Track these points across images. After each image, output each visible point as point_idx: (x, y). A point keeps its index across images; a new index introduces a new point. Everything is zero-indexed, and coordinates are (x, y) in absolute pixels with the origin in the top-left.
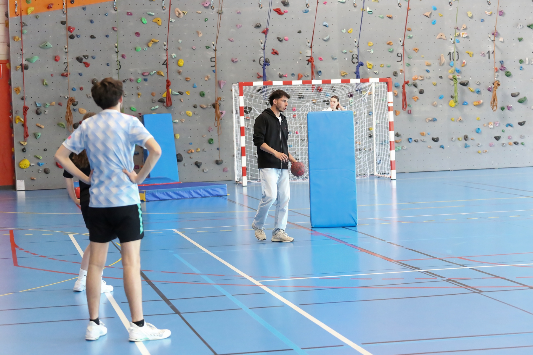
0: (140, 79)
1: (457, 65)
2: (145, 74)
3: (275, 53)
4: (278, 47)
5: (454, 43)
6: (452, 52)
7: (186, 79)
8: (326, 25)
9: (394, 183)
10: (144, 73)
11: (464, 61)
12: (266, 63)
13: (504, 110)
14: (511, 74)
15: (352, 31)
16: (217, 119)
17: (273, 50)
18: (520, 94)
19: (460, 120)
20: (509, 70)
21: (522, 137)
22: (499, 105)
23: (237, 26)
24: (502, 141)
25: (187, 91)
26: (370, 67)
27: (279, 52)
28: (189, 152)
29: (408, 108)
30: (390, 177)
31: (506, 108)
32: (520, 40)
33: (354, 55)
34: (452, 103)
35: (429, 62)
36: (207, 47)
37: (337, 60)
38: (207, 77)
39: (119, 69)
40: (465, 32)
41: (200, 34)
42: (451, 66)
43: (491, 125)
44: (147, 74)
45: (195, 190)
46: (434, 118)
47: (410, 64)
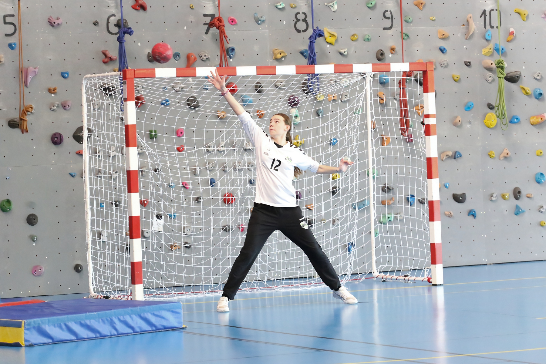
1: (499, 38)
3: (140, 6)
6: (488, 11)
9: (440, 292)
11: (511, 30)
19: (505, 155)
26: (332, 40)
27: (148, 5)
30: (425, 279)
33: (298, 13)
34: (492, 118)
35: (446, 30)
37: (266, 25)
42: (487, 40)
45: (122, 318)
46: (456, 152)
47: (410, 36)
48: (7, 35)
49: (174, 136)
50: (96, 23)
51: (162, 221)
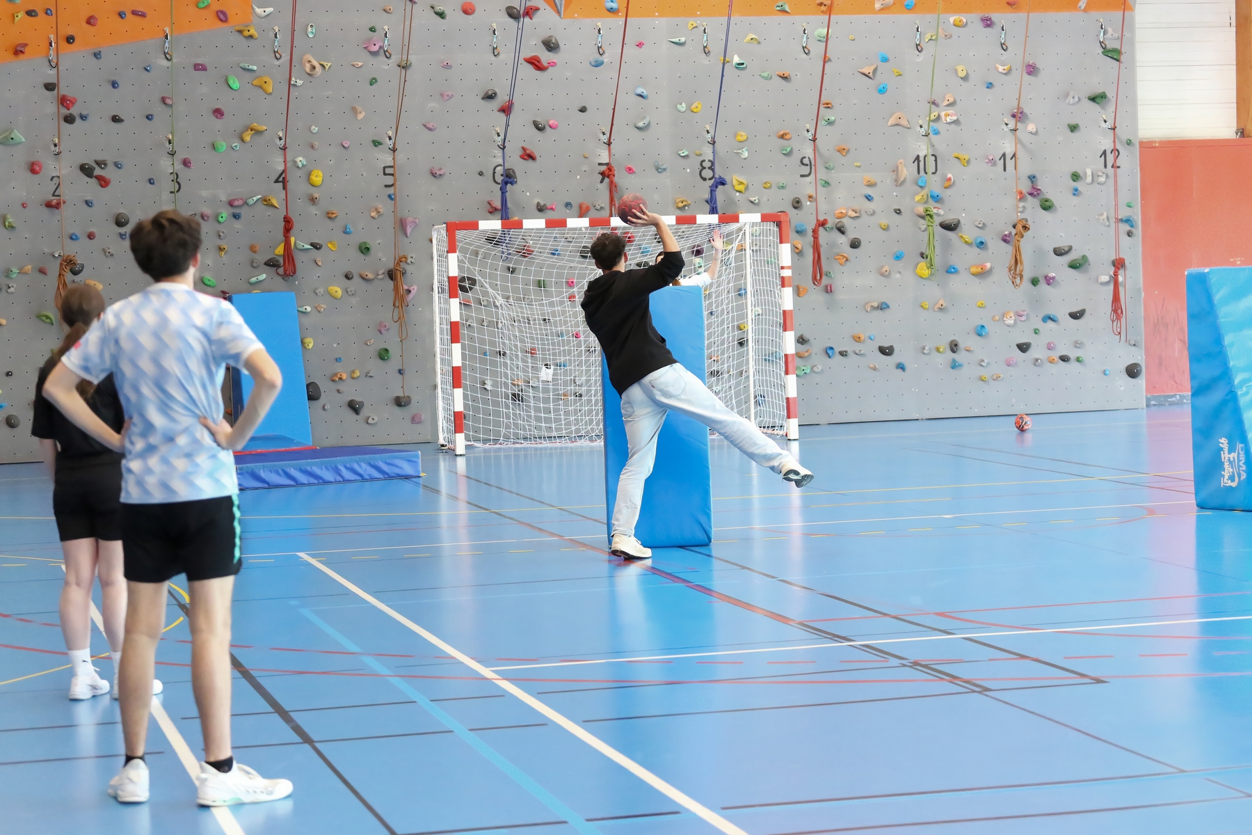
0: (225, 215)
1: (935, 184)
2: (236, 203)
3: (528, 156)
4: (535, 141)
5: (926, 135)
6: (922, 156)
7: (328, 213)
8: (642, 94)
9: (795, 447)
10: (234, 200)
11: (950, 175)
12: (509, 178)
13: (1038, 284)
14: (1053, 205)
15: (699, 107)
16: (397, 305)
17: (524, 149)
18: (1074, 248)
19: (940, 306)
20: (1048, 196)
21: (1078, 345)
22: (1027, 275)
23: (442, 95)
24: (1033, 353)
25: (330, 242)
26: (741, 188)
27: (537, 154)
28: (335, 379)
29: (825, 281)
30: (785, 434)
31: (1042, 281)
32: (1073, 128)
33: (704, 161)
34: (923, 269)
35: (873, 177)
36: (376, 143)
37: (667, 173)
38: (376, 209)
39: (177, 192)
40: (950, 112)
41: (360, 113)
42: (921, 187)
43: (1008, 317)
44: (240, 202)
45: (348, 465)
46: (883, 303)
47: (830, 182)
48: (386, 186)
49: (531, 287)
50: (481, 174)
51: (551, 371)
